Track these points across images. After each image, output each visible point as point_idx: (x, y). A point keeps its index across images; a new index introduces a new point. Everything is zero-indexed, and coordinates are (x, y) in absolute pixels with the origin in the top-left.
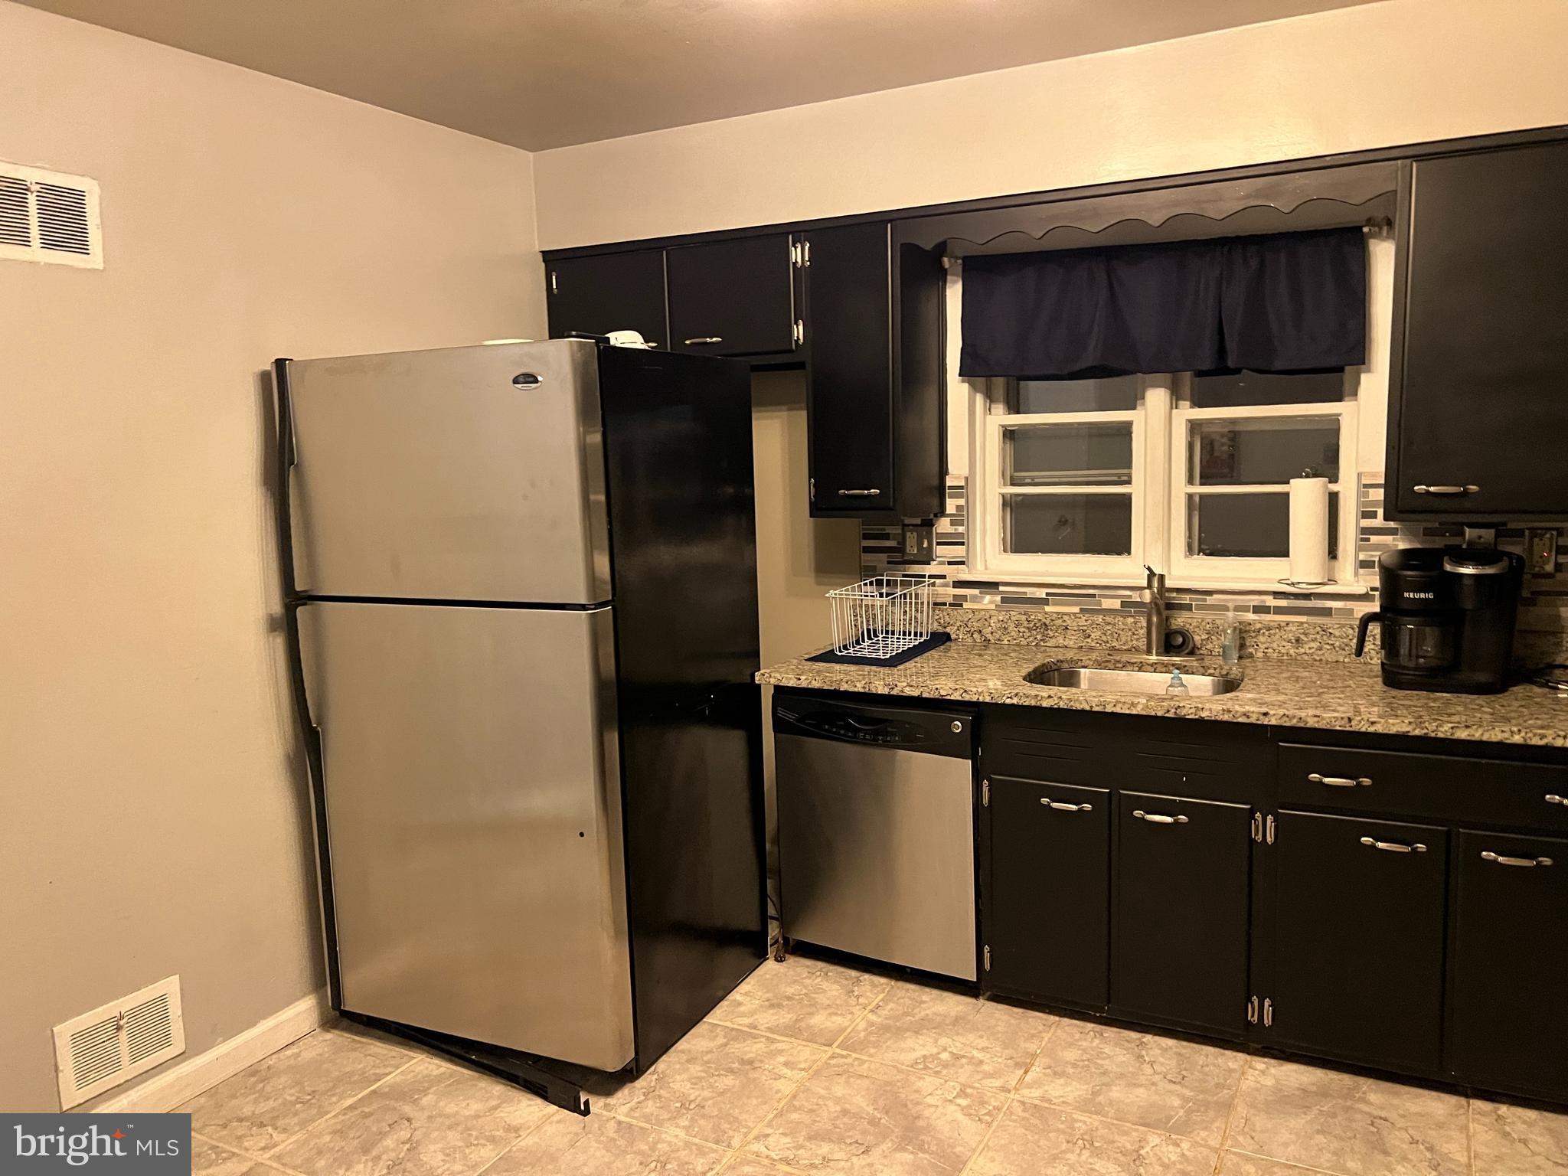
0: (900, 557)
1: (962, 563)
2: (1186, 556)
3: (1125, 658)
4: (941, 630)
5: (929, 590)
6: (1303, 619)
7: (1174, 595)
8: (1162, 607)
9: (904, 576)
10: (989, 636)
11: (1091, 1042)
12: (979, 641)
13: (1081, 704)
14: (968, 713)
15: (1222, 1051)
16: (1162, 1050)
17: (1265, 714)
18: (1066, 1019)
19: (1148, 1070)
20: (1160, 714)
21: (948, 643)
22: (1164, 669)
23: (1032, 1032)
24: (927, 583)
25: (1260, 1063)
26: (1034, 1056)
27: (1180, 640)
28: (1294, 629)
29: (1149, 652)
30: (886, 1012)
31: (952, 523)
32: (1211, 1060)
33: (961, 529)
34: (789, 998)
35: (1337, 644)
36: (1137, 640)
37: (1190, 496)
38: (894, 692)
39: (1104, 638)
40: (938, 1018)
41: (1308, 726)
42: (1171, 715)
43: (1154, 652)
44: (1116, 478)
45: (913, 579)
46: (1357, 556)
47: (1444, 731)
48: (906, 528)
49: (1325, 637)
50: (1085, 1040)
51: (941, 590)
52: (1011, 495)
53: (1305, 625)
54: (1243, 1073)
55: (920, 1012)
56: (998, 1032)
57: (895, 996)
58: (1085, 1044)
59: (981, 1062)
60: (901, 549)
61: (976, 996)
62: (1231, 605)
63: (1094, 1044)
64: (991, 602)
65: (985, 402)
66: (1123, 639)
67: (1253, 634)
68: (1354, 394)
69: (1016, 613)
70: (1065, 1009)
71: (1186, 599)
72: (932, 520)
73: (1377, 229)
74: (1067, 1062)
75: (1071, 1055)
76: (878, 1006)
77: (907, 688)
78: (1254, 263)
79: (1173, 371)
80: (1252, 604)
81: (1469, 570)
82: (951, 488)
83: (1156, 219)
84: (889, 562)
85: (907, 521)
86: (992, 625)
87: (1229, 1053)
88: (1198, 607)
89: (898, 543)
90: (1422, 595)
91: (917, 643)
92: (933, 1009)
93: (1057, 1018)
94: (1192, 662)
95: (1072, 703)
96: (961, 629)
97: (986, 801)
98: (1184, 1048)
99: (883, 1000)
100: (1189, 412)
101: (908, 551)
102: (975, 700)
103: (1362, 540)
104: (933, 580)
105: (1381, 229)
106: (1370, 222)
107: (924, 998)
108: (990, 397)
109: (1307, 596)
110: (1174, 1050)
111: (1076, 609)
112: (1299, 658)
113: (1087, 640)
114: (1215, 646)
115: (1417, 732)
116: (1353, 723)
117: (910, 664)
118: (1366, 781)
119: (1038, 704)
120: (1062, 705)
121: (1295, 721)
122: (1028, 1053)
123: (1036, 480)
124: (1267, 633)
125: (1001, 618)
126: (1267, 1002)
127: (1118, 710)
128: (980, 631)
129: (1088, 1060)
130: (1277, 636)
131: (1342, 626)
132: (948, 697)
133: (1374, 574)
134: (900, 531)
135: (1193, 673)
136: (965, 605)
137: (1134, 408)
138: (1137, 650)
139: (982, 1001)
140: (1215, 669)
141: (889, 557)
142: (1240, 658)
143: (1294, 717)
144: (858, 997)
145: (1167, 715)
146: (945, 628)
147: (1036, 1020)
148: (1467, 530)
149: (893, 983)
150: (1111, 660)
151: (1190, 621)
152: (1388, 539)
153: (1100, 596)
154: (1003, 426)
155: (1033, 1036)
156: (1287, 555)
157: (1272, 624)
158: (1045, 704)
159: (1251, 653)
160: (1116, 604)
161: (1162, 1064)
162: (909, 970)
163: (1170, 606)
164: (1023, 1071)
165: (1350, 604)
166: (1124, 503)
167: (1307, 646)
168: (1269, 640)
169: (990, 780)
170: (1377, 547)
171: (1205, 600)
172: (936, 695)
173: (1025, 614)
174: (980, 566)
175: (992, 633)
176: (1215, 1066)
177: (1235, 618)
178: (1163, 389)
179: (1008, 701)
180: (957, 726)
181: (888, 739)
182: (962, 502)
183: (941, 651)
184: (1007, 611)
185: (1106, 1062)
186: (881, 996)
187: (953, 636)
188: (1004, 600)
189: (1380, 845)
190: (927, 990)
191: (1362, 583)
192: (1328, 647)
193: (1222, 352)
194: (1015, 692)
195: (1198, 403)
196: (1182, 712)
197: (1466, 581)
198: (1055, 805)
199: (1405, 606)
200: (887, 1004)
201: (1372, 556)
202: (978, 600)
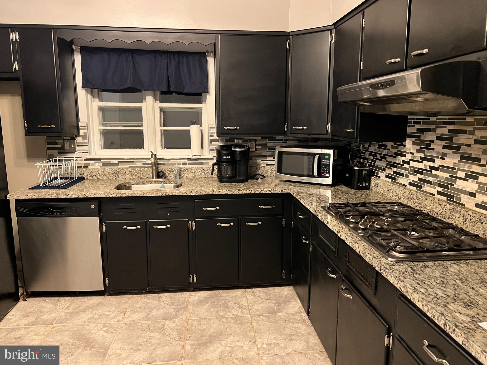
0: (63, 151)
1: (87, 152)
2: (161, 149)
3: (146, 180)
4: (81, 176)
5: (75, 162)
6: (196, 166)
7: (159, 160)
8: (156, 164)
9: (65, 157)
10: (99, 177)
11: (144, 300)
12: (95, 179)
13: (136, 194)
14: (96, 202)
15: (182, 293)
16: (165, 297)
17: (191, 192)
18: (135, 295)
19: (163, 304)
20: (160, 195)
21: (84, 180)
22: (158, 183)
23: (125, 301)
24: (74, 160)
25: (193, 293)
26: (126, 309)
27: (162, 174)
28: (194, 169)
29: (153, 178)
30: (71, 308)
31: (83, 139)
32: (180, 296)
33: (86, 141)
34: (31, 312)
35: (205, 172)
36: (149, 175)
37: (161, 130)
38: (68, 197)
39: (138, 175)
40: (91, 305)
41: (203, 194)
43: (154, 178)
44: (137, 125)
45: (69, 159)
46: (209, 148)
47: (236, 192)
48: (64, 140)
49: (202, 171)
50: (142, 300)
51: (80, 162)
52: (102, 129)
53: (197, 168)
54: (189, 298)
55: (84, 305)
56: (113, 304)
57: (74, 302)
58: (142, 301)
59: (109, 315)
60: (63, 148)
61: (104, 295)
62: (176, 163)
63: (145, 300)
64: (99, 166)
65: (91, 98)
66: (144, 175)
67: (182, 171)
68: (205, 102)
69: (108, 168)
70: (134, 292)
71: (162, 161)
72: (75, 138)
73: (209, 54)
74: (137, 308)
75: (138, 305)
76: (68, 307)
77: (73, 195)
78: (177, 59)
79: (154, 91)
80: (182, 162)
81: (238, 150)
82: (81, 126)
83: (148, 41)
84: (58, 153)
85: (65, 138)
86: (100, 173)
87: (184, 293)
88: (167, 164)
89: (62, 146)
90: (227, 157)
91: (72, 181)
92: (89, 303)
93: (132, 296)
94: (166, 180)
95: (133, 195)
96: (88, 175)
97: (104, 230)
98: (172, 295)
99: (69, 304)
100: (159, 105)
101: (66, 149)
102: (99, 197)
103: (210, 143)
104: (76, 159)
105: (210, 54)
106: (207, 52)
107: (85, 300)
108: (93, 96)
109: (196, 159)
110: (169, 296)
111: (128, 166)
112: (195, 177)
113: (133, 176)
114: (172, 175)
115: (230, 193)
116: (214, 192)
117: (71, 187)
118: (218, 208)
119: (121, 196)
120: (129, 195)
121: (199, 193)
122: (124, 308)
123: (111, 125)
124: (186, 170)
125: (103, 171)
126: (195, 275)
127: (147, 195)
128: (95, 175)
129: (144, 305)
130: (189, 171)
131: (206, 167)
132: (89, 197)
133: (214, 152)
134: (62, 142)
135: (167, 184)
136: (89, 167)
137: (142, 102)
138: (149, 178)
139: (106, 296)
140: (173, 182)
141: (58, 151)
142: (180, 178)
143: (199, 192)
144: (60, 306)
145: (163, 195)
146: (82, 175)
147: (125, 298)
148: (235, 140)
149: (72, 298)
150: (141, 182)
151: (164, 168)
152: (216, 143)
153: (136, 162)
154: (98, 106)
155: (125, 303)
156: (191, 148)
157: (188, 168)
158: (124, 196)
159: (182, 177)
160: (141, 164)
161: (166, 301)
162: (78, 293)
163: (158, 164)
164: (124, 314)
165: (208, 161)
166: (141, 133)
167: (197, 174)
168: (187, 173)
169: (105, 223)
170: (214, 145)
171: (168, 162)
172: (84, 196)
173: (111, 169)
174: (93, 154)
175: (100, 176)
176: (181, 297)
177: (178, 166)
178: (151, 97)
179: (111, 196)
180: (93, 206)
181: (67, 214)
182: (86, 131)
183: (82, 183)
184: (105, 168)
185: (150, 304)
186: (69, 303)
187: (85, 178)
188: (103, 164)
189: (222, 225)
190: (86, 297)
191: (211, 155)
192: (203, 173)
193: (169, 86)
194: (113, 193)
195: (162, 102)
196: (167, 194)
197: (237, 153)
198: (128, 228)
199: (223, 160)
200: (72, 305)
201: (213, 147)
202: (94, 165)
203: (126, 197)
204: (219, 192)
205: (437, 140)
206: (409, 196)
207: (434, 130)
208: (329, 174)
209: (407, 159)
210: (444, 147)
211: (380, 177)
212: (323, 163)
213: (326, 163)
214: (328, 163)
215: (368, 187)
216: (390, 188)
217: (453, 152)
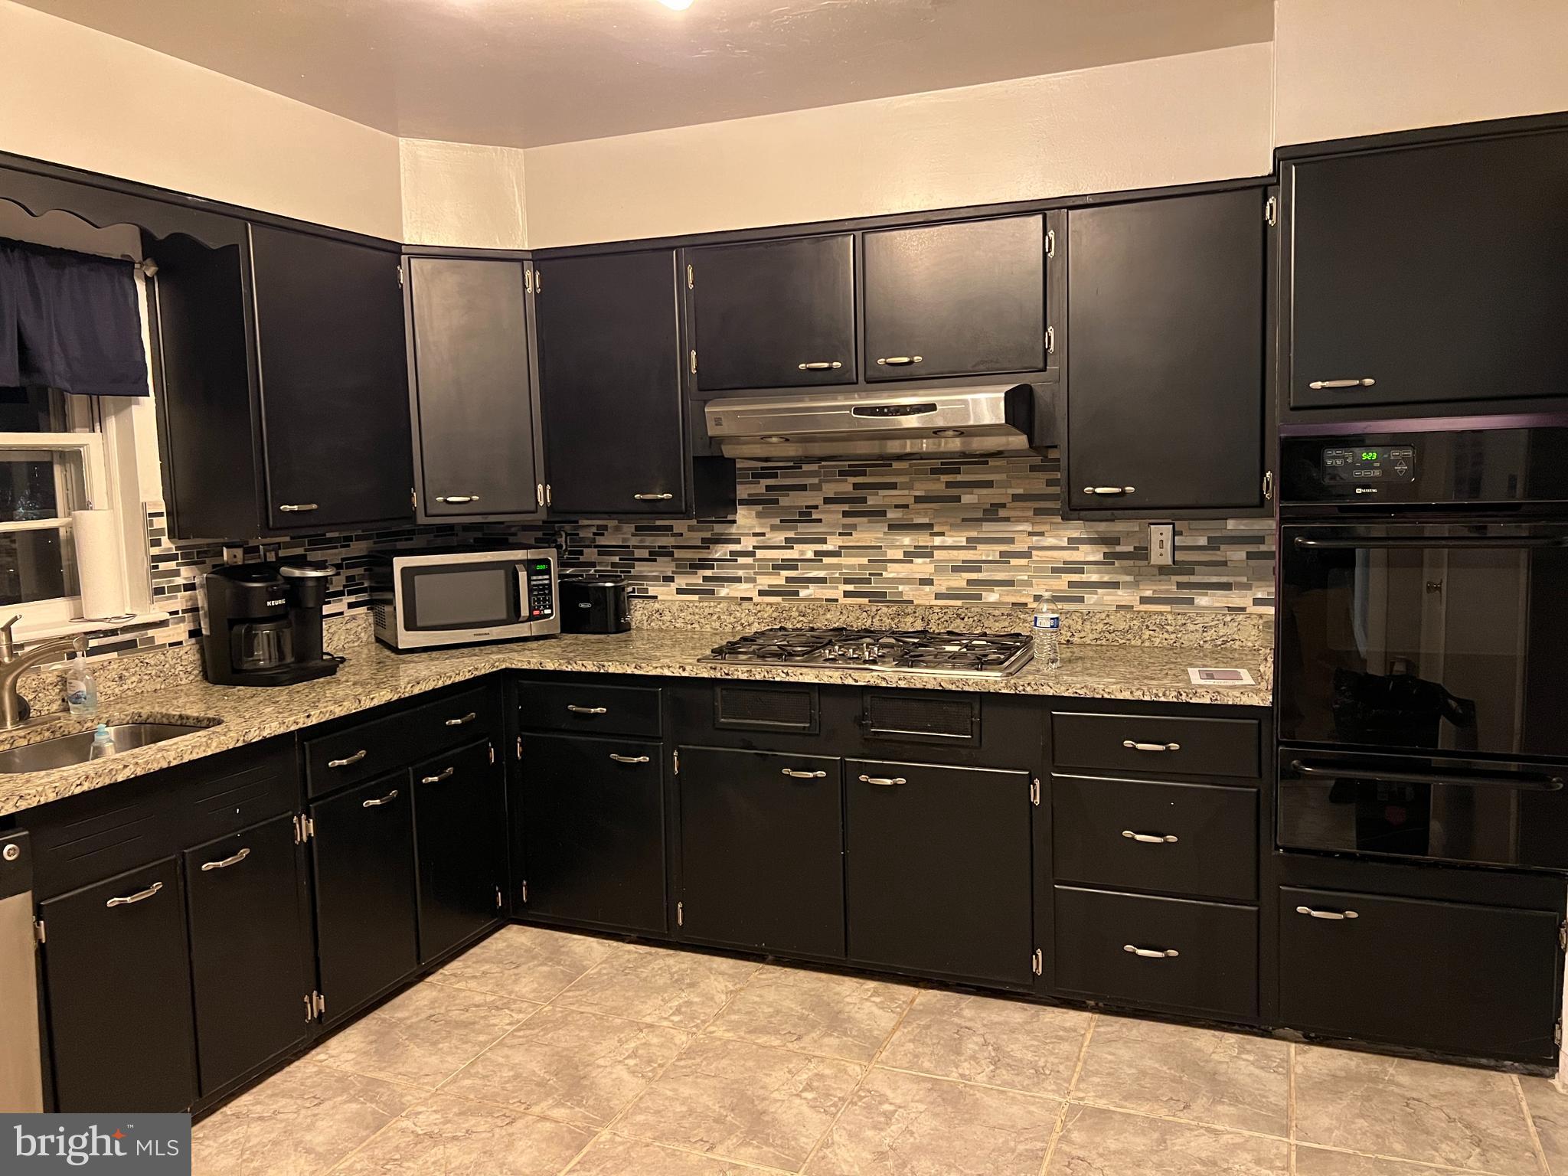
35: (154, 673)
42: (240, 744)
43: (8, 722)
46: (151, 585)
90: (280, 602)
95: (149, 766)
103: (150, 568)
109: (115, 632)
116: (362, 702)
118: (363, 753)
120: (140, 772)
121: (327, 715)
127: (195, 756)
145: (238, 745)
148: (225, 551)
152: (172, 564)
157: (94, 666)
158: (120, 779)
167: (129, 682)
180: (11, 851)
189: (375, 803)
191: (151, 611)
203: (128, 781)
204: (372, 699)
205: (825, 503)
206: (775, 614)
207: (817, 488)
208: (551, 607)
209: (746, 546)
210: (846, 514)
211: (656, 597)
212: (535, 583)
213: (541, 582)
214: (547, 582)
215: (623, 628)
216: (707, 611)
217: (869, 522)
